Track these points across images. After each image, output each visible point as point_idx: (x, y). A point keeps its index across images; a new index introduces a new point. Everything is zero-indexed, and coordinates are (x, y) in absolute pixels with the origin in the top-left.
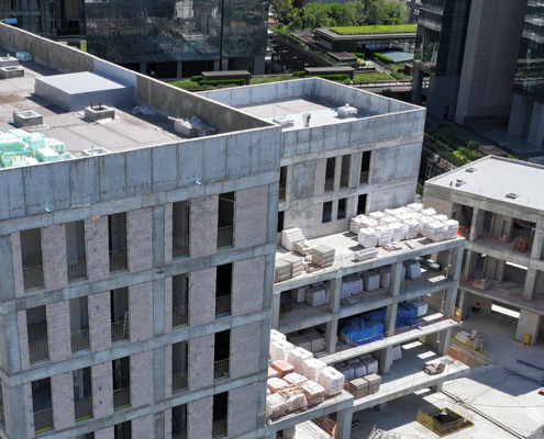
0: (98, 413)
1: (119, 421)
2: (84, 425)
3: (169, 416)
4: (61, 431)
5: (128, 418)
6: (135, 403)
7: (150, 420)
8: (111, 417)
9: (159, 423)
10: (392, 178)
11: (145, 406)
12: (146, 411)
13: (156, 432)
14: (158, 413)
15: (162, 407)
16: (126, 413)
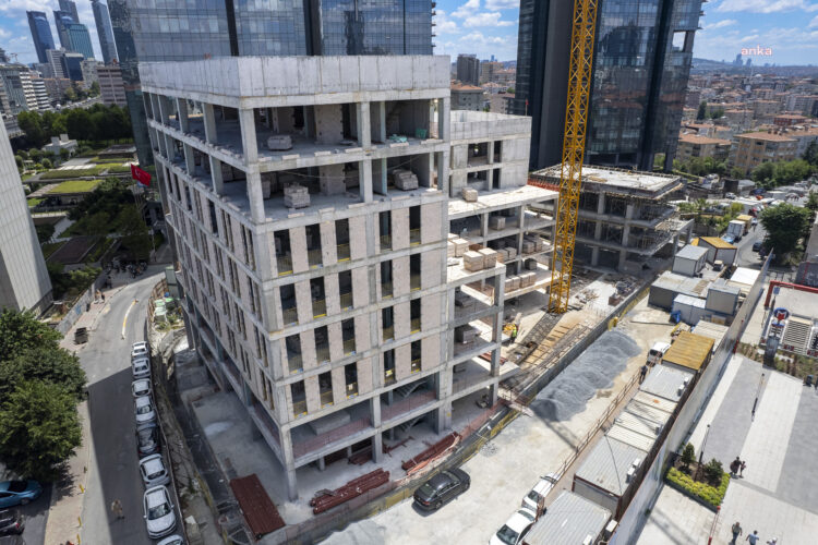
0: (326, 262)
1: (342, 269)
2: (316, 270)
3: (378, 268)
4: (298, 274)
5: (349, 267)
6: (354, 255)
7: (365, 271)
8: (335, 266)
9: (371, 273)
10: (513, 160)
11: (361, 260)
12: (362, 263)
13: (369, 280)
14: (370, 266)
15: (373, 261)
16: (347, 263)
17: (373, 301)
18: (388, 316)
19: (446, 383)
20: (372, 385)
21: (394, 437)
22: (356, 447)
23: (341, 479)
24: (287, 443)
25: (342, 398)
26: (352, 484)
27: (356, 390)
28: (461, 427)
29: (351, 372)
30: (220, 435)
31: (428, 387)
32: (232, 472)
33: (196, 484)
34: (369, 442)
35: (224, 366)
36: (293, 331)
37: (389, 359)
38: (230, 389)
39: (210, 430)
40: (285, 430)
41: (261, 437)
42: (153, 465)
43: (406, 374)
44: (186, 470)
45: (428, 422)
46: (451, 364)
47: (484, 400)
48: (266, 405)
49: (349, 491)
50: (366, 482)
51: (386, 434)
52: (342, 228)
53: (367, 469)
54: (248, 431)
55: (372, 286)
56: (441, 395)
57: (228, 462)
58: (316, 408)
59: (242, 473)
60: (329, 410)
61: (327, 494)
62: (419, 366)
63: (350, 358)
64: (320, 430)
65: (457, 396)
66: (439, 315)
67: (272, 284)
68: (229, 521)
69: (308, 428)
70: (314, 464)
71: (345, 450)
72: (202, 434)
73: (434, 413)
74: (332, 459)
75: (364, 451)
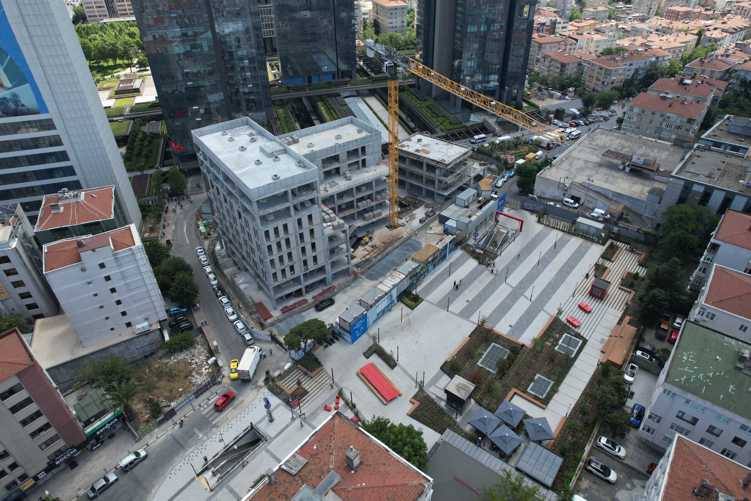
0: (281, 237)
1: (286, 238)
2: (278, 240)
3: (298, 235)
4: (272, 242)
5: (288, 237)
6: (290, 233)
7: (294, 237)
8: (284, 237)
9: (296, 237)
10: (372, 153)
11: (292, 234)
13: (296, 239)
15: (296, 234)
17: (297, 244)
18: (303, 250)
19: (328, 268)
20: (299, 271)
21: (310, 288)
22: (296, 292)
23: (292, 302)
24: (272, 291)
25: (289, 276)
26: (295, 304)
27: (294, 273)
28: (335, 283)
29: (292, 268)
30: (246, 288)
31: (322, 269)
32: (253, 301)
33: (241, 306)
34: (300, 290)
35: (243, 261)
36: (272, 258)
37: (305, 263)
38: (247, 270)
39: (242, 287)
40: (271, 287)
41: (262, 288)
42: (225, 300)
43: (312, 266)
44: (236, 301)
45: (323, 282)
46: (330, 262)
47: (346, 272)
48: (264, 279)
49: (294, 306)
50: (299, 303)
51: (307, 287)
52: (285, 227)
53: (300, 299)
54: (256, 286)
55: (297, 241)
56: (327, 272)
57: (251, 298)
58: (281, 280)
59: (257, 301)
60: (285, 280)
61: (286, 307)
62: (317, 264)
63: (291, 263)
64: (283, 287)
65: (333, 273)
66: (322, 247)
67: (265, 244)
68: (255, 316)
69: (279, 286)
70: (281, 298)
71: (292, 293)
72: (239, 288)
73: (325, 278)
74: (288, 296)
75: (299, 293)
